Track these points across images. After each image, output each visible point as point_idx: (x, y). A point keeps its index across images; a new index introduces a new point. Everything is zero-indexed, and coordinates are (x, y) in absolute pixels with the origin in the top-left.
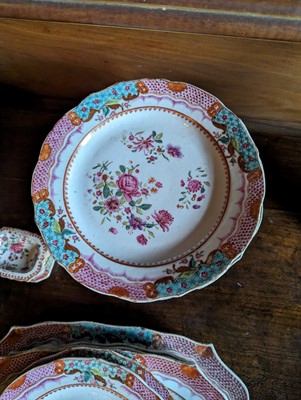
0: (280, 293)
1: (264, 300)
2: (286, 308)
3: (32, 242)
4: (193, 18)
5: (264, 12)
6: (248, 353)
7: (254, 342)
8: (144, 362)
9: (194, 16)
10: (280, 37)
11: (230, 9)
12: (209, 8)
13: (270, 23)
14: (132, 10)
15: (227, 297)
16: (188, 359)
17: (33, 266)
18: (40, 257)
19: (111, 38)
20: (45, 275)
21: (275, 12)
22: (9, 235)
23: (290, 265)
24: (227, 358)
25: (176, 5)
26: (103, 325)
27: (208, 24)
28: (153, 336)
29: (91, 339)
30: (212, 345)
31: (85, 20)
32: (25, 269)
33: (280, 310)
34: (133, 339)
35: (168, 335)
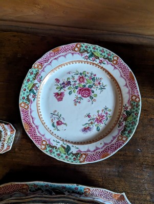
6: (144, 192)
7: (147, 186)
15: (131, 158)
18: (2, 139)
24: (131, 196)
26: (49, 183)
28: (85, 189)
30: (124, 194)
34: (71, 191)
35: (94, 189)
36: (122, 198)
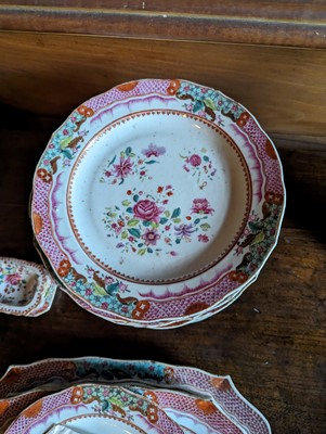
0: (300, 318)
1: (283, 326)
2: (307, 334)
3: (30, 272)
4: (195, 25)
5: (270, 17)
6: (268, 385)
7: (273, 372)
8: (155, 399)
9: (196, 23)
10: (287, 42)
11: (234, 14)
12: (212, 14)
13: (276, 28)
14: (130, 18)
15: (243, 324)
16: (204, 393)
17: (32, 298)
18: (39, 288)
19: (110, 50)
20: (45, 307)
21: (282, 17)
22: (4, 266)
23: (310, 287)
24: (247, 391)
25: (177, 11)
26: (109, 360)
27: (212, 31)
28: (165, 370)
29: (97, 377)
30: (228, 377)
31: (81, 30)
32: (23, 302)
33: (301, 336)
34: (143, 375)
35: (180, 368)
36: (226, 384)
